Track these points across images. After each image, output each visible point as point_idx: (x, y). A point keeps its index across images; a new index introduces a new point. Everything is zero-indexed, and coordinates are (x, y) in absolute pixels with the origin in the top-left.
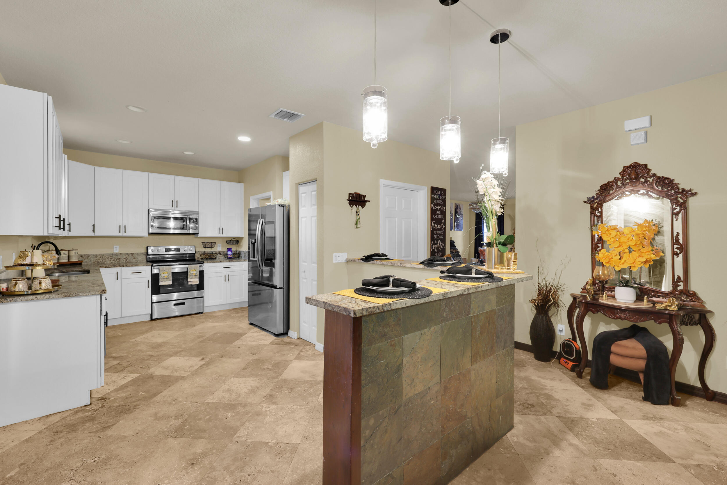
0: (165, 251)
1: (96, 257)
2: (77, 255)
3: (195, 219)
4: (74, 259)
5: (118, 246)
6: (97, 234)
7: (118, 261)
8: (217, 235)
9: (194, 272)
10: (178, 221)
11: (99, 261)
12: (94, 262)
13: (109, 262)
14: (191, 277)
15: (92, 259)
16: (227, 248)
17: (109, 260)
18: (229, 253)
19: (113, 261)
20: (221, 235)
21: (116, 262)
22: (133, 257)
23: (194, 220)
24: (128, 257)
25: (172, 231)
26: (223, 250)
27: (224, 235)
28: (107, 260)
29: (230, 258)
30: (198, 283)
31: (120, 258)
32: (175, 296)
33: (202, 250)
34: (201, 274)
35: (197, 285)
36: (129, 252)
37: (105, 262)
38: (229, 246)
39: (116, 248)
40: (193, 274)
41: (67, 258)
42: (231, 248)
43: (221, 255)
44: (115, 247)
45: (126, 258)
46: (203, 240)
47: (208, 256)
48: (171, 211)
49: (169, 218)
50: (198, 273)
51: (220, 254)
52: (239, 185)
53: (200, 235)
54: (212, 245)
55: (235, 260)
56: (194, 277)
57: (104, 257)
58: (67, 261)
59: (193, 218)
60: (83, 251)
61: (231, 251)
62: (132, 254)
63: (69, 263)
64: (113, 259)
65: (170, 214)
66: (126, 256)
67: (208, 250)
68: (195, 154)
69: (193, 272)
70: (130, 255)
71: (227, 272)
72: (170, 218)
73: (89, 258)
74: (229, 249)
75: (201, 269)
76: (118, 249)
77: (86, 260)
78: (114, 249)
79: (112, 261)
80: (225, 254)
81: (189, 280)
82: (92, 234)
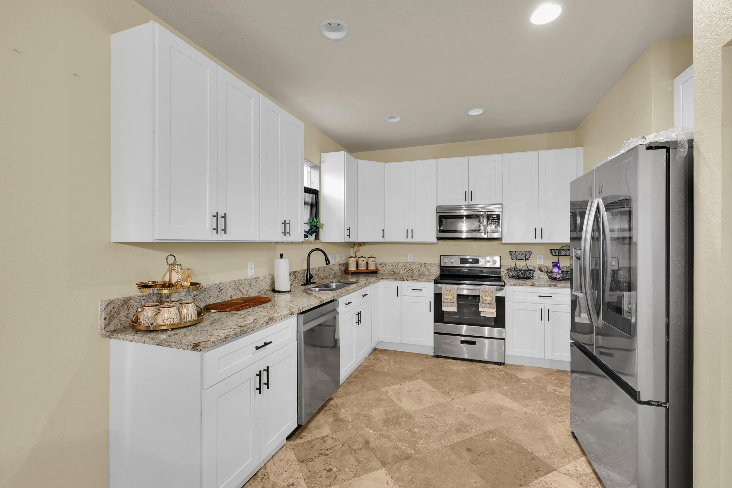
0: (461, 263)
1: (392, 266)
2: (374, 262)
3: (495, 216)
4: (372, 267)
5: (411, 254)
6: (387, 239)
7: (411, 271)
8: (532, 240)
9: (489, 298)
10: (471, 220)
11: (395, 270)
12: (390, 272)
13: (403, 272)
14: (483, 305)
15: (389, 268)
16: (553, 262)
17: (403, 270)
18: (556, 270)
19: (407, 271)
20: (539, 240)
21: (410, 273)
22: (426, 269)
23: (494, 218)
24: (421, 268)
25: (464, 235)
26: (547, 265)
27: (545, 240)
28: (401, 269)
29: (555, 279)
30: (495, 316)
31: (412, 268)
32: (464, 329)
33: (512, 263)
34: (500, 302)
35: (495, 317)
36: (422, 262)
37: (400, 272)
38: (555, 259)
39: (410, 256)
40: (486, 300)
41: (365, 266)
42: (559, 263)
43: (542, 273)
44: (409, 254)
45: (419, 269)
46: (513, 249)
47: (520, 273)
48: (463, 206)
49: (461, 217)
50: (494, 301)
51: (542, 271)
52: (574, 150)
53: (504, 241)
54: (527, 255)
55: (562, 285)
56: (488, 305)
57: (398, 266)
58: (365, 268)
59: (493, 215)
60: (380, 259)
61: (559, 268)
62: (425, 264)
63: (358, 271)
64: (406, 269)
65: (462, 211)
66: (419, 266)
67: (521, 264)
68: (484, 112)
69: (486, 298)
70: (423, 266)
71: (546, 304)
72: (463, 216)
73: (387, 266)
74: (556, 264)
75: (500, 294)
76: (412, 257)
77: (384, 268)
78: (409, 257)
79: (405, 271)
80: (549, 272)
81: (480, 309)
82: (381, 240)
